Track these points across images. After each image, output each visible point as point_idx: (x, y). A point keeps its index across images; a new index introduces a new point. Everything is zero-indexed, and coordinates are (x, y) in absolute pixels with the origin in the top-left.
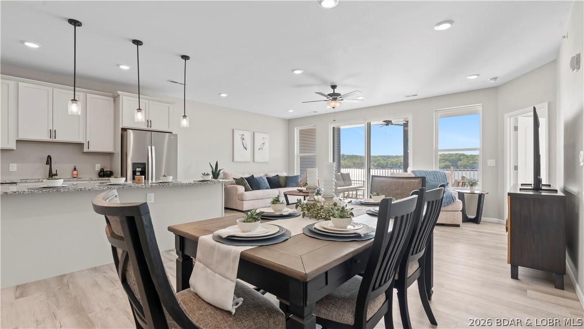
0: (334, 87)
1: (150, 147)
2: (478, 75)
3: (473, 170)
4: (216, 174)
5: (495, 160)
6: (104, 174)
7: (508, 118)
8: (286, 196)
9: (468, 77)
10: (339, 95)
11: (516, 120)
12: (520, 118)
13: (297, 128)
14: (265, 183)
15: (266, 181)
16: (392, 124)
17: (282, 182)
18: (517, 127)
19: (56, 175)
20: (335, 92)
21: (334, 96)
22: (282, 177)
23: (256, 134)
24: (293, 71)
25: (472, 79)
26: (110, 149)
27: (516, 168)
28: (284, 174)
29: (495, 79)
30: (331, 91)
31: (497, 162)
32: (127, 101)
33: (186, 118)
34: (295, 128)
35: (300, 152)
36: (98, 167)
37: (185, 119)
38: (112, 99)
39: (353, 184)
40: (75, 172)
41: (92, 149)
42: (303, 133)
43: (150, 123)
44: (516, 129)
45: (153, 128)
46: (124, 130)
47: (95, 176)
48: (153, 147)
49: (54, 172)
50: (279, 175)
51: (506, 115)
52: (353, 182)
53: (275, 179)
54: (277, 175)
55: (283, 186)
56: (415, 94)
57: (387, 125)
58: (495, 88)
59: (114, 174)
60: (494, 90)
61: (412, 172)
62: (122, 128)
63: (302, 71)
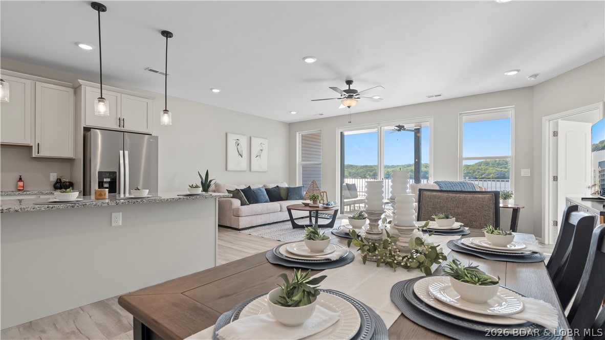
0: (349, 82)
1: (121, 152)
2: (518, 71)
3: (504, 181)
4: (206, 186)
5: (529, 170)
6: (61, 185)
7: (547, 122)
8: (289, 210)
9: (506, 74)
10: (355, 91)
11: (557, 125)
12: (560, 122)
13: (299, 133)
14: (264, 195)
15: (265, 193)
16: (404, 129)
17: (283, 194)
18: (557, 132)
20: (351, 88)
21: (351, 93)
22: (283, 188)
23: (252, 138)
24: (304, 58)
25: (511, 76)
26: (69, 154)
27: (555, 179)
28: (285, 185)
29: (536, 76)
30: (347, 87)
31: (532, 172)
32: (89, 90)
33: (167, 113)
34: (297, 133)
35: (302, 160)
36: (53, 177)
37: (166, 115)
38: (71, 91)
39: (359, 196)
40: (21, 184)
41: (43, 153)
42: (305, 139)
43: (122, 122)
44: (555, 134)
45: (127, 128)
46: (87, 129)
47: (50, 188)
48: (126, 153)
50: (280, 186)
51: (544, 118)
52: (358, 193)
53: (275, 191)
54: (278, 186)
55: (284, 198)
56: (439, 94)
57: (399, 130)
58: (530, 89)
60: (528, 90)
61: (435, 182)
62: (84, 127)
63: (316, 60)
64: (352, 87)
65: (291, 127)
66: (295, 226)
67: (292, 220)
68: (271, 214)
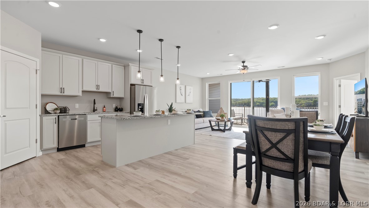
0: (243, 62)
1: (145, 95)
2: (322, 58)
4: (171, 110)
5: (327, 102)
6: (117, 110)
7: (336, 80)
8: (210, 122)
9: (317, 59)
10: (246, 66)
11: (340, 82)
12: (342, 80)
13: (207, 83)
16: (262, 81)
18: (340, 85)
19: (97, 110)
21: (245, 67)
22: (201, 111)
23: (186, 86)
24: (229, 54)
25: (319, 59)
26: (122, 96)
27: (340, 106)
29: (330, 59)
30: (242, 64)
31: (329, 104)
32: (133, 68)
33: (178, 80)
35: (209, 97)
36: (114, 106)
38: (123, 67)
39: (236, 116)
40: (105, 109)
41: (115, 96)
42: (210, 86)
43: (143, 81)
44: (340, 86)
45: (144, 84)
46: (132, 85)
47: (113, 110)
48: (147, 95)
49: (96, 109)
51: (334, 79)
52: (236, 115)
54: (199, 110)
55: (202, 116)
56: (284, 66)
57: (259, 82)
58: (328, 64)
59: (124, 110)
60: (327, 65)
61: (282, 108)
62: (130, 84)
63: (234, 54)
64: (245, 64)
65: (203, 80)
66: (213, 130)
67: (211, 126)
68: (200, 124)
